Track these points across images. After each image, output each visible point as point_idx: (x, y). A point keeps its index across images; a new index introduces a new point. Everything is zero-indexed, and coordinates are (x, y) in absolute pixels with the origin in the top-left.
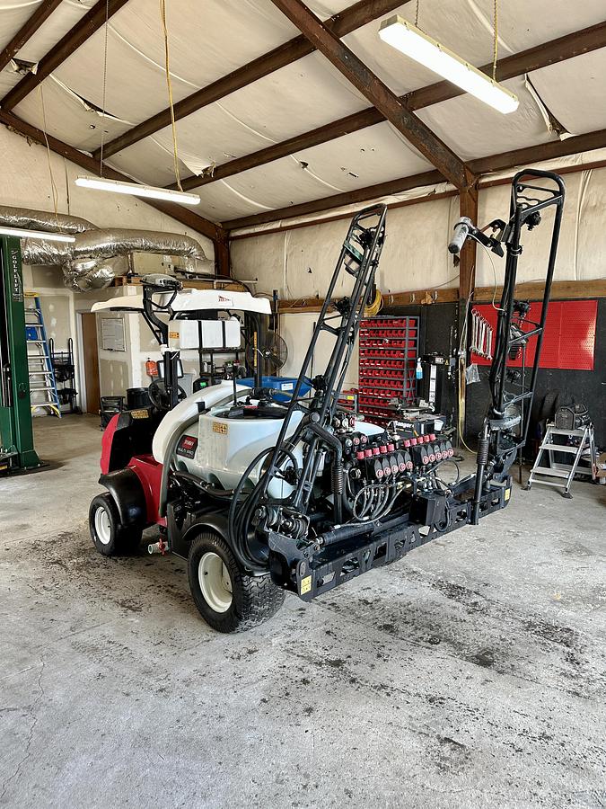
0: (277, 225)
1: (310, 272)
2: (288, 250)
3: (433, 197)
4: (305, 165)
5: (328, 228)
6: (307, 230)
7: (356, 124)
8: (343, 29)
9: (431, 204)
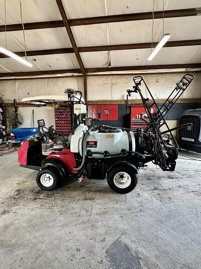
0: (13, 78)
1: (29, 94)
2: (18, 86)
3: (73, 76)
4: (35, 60)
5: (34, 81)
6: (26, 80)
7: (60, 52)
8: (72, 24)
9: (72, 78)
